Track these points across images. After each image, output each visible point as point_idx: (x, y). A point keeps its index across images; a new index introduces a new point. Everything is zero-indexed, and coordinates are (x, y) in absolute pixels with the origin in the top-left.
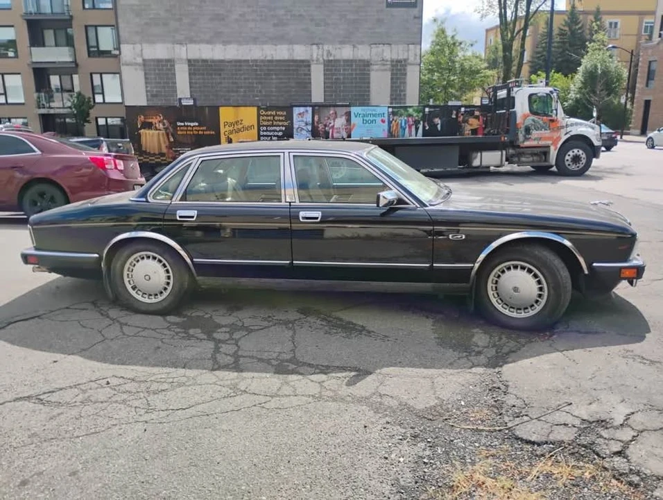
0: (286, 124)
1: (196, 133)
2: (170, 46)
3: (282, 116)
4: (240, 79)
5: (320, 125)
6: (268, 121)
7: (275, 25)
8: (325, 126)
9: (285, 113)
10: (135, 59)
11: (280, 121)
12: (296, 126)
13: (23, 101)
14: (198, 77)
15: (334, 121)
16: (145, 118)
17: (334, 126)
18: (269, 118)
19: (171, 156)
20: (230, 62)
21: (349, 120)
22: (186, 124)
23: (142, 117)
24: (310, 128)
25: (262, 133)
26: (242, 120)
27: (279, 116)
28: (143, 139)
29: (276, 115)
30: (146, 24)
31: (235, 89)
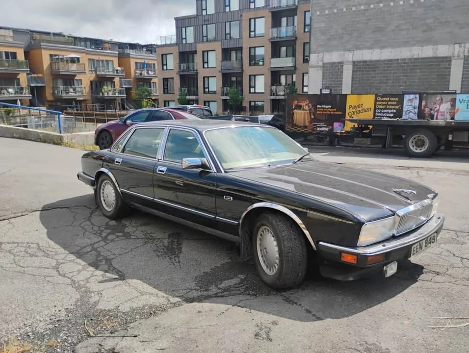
0: (397, 107)
1: (328, 112)
2: (342, 53)
3: (394, 101)
4: (391, 73)
5: (426, 109)
6: (383, 105)
7: (423, 31)
8: (431, 109)
9: (397, 99)
10: (318, 63)
11: (392, 105)
12: (405, 109)
13: (263, 91)
14: (358, 73)
15: (440, 106)
16: (298, 102)
17: (439, 110)
18: (384, 103)
19: (311, 128)
20: (384, 61)
21: (453, 105)
22: (323, 106)
23: (296, 101)
24: (416, 111)
25: (376, 114)
26: (362, 104)
27: (392, 101)
28: (295, 116)
29: (390, 101)
30: (328, 39)
31: (385, 81)
